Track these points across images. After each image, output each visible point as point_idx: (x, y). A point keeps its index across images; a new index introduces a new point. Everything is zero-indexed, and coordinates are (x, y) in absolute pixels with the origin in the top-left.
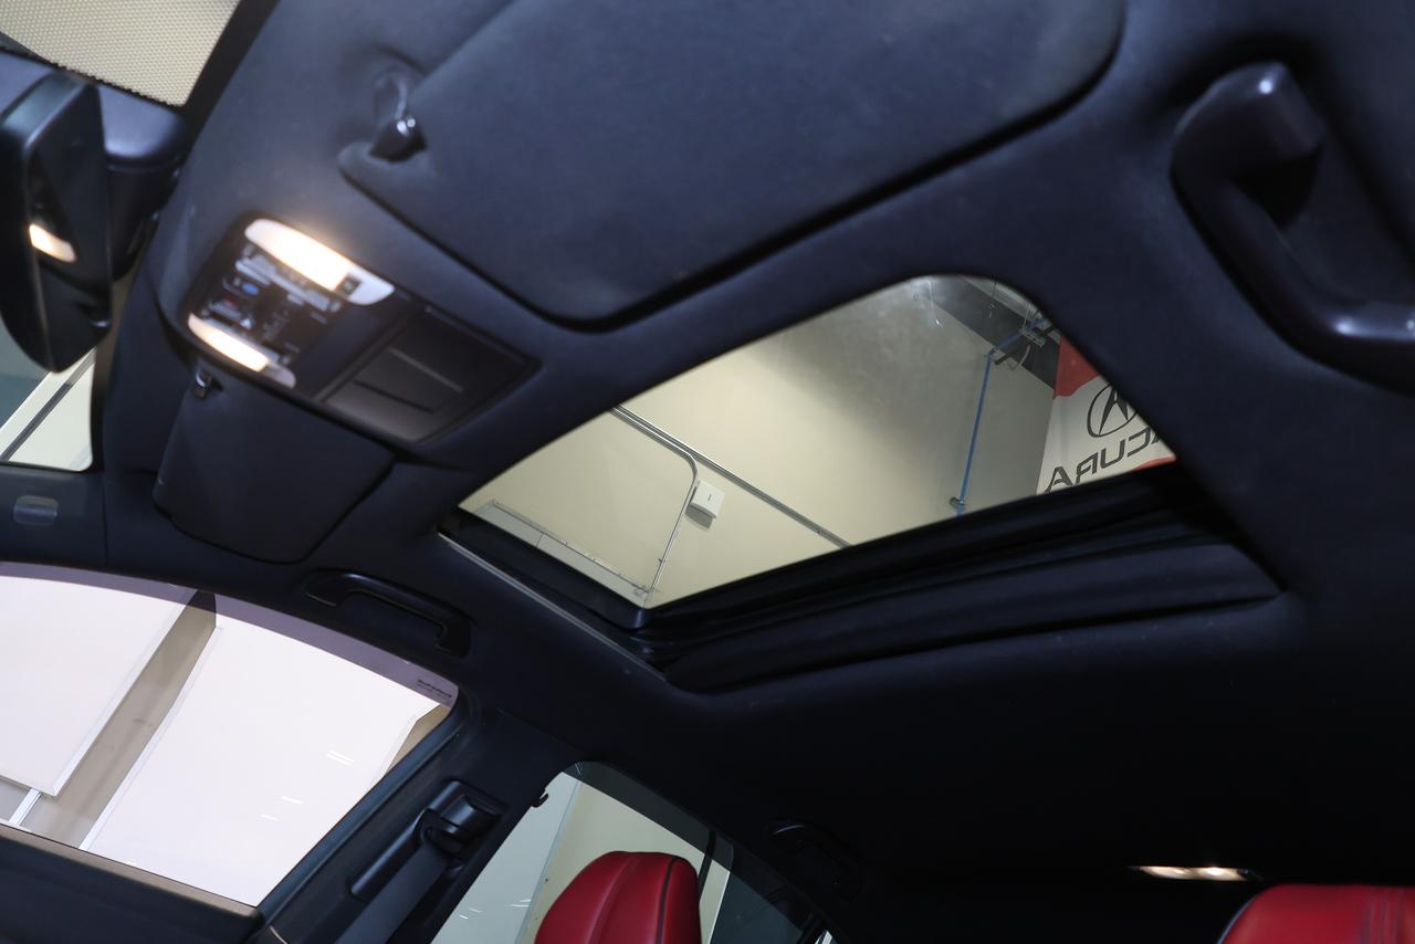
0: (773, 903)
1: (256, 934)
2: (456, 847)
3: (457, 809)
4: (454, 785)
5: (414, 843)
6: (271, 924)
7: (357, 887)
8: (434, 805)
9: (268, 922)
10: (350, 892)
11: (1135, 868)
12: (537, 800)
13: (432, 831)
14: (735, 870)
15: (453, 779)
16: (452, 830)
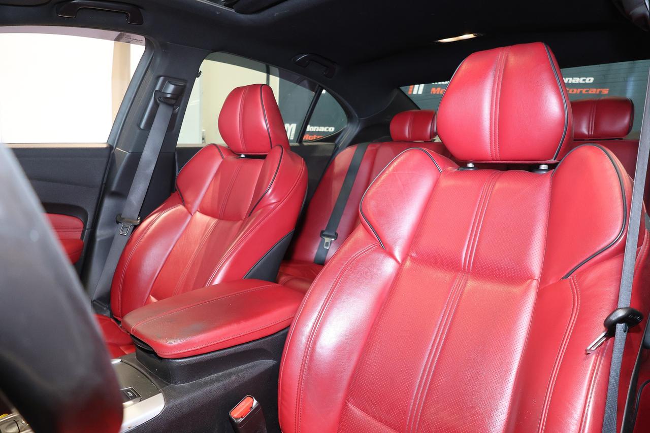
0: (298, 84)
1: (113, 152)
2: (173, 102)
3: (167, 87)
4: (161, 79)
5: (156, 105)
6: (116, 147)
7: (142, 126)
8: (157, 88)
9: (114, 147)
10: (141, 129)
11: (437, 41)
12: (198, 74)
13: (161, 99)
14: (281, 76)
15: (159, 77)
16: (169, 96)
